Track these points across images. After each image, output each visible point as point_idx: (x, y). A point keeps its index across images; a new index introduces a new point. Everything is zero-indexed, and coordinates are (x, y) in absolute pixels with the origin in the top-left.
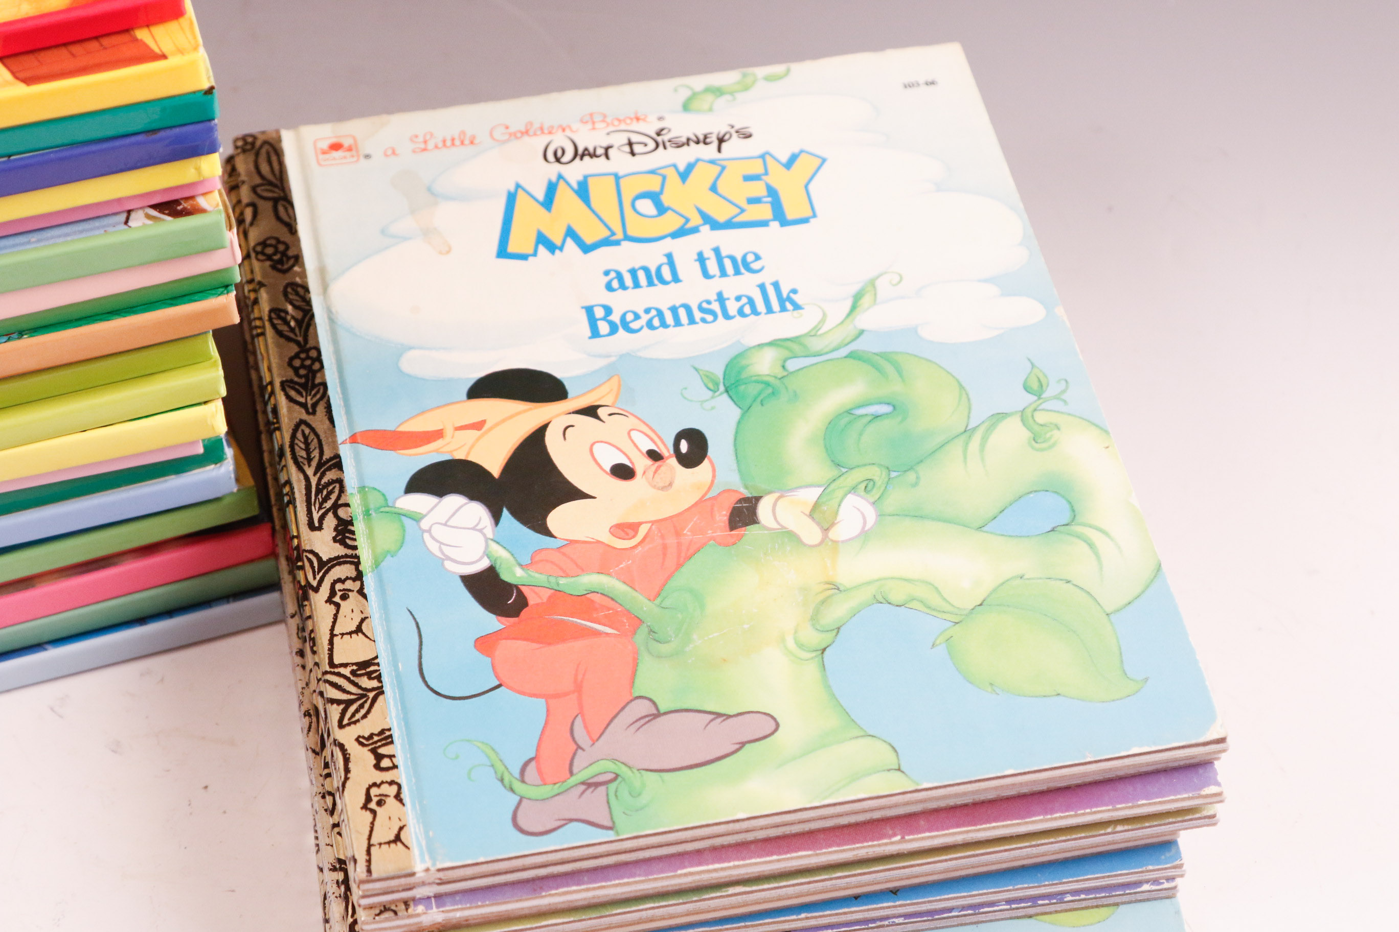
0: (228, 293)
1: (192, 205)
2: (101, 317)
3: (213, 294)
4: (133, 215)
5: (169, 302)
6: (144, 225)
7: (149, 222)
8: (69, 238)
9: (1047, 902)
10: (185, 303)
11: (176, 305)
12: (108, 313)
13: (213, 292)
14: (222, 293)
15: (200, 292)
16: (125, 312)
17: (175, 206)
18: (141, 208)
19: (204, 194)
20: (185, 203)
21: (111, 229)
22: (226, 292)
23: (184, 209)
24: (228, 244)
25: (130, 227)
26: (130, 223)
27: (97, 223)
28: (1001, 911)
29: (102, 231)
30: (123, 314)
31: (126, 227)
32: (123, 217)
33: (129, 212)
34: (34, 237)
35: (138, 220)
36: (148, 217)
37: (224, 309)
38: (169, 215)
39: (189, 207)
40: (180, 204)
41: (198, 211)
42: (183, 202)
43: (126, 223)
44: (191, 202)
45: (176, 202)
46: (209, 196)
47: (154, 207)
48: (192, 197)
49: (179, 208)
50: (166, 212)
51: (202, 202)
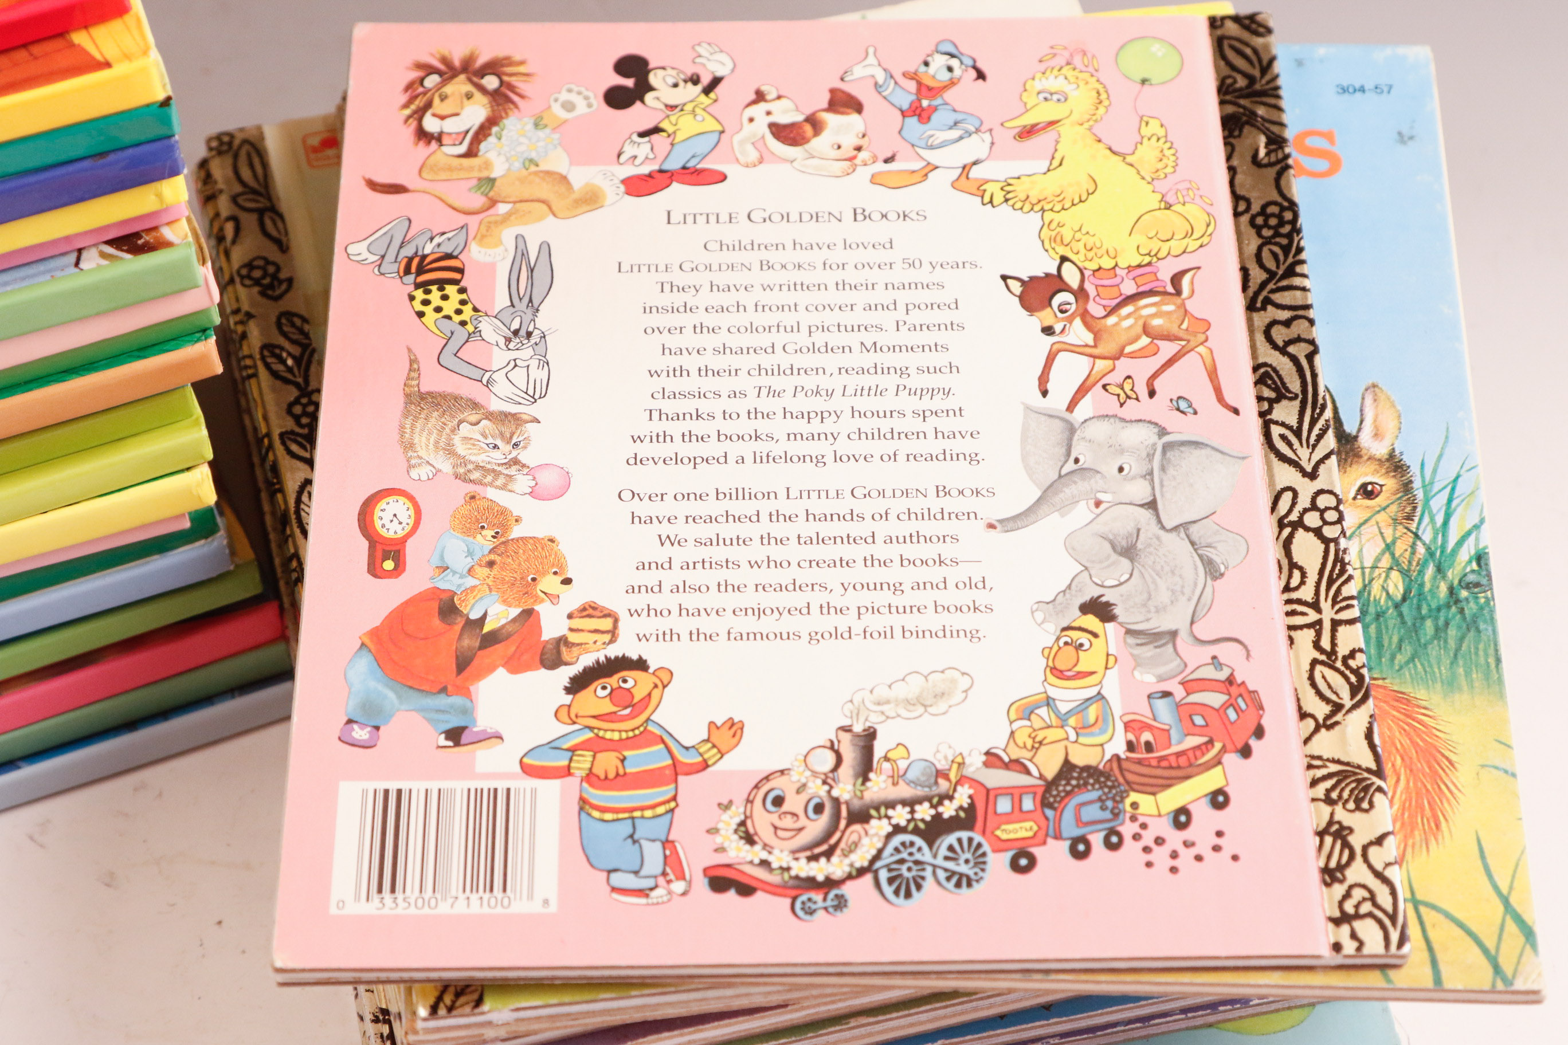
0: (206, 339)
1: (155, 238)
2: (54, 377)
3: (189, 341)
4: (85, 254)
5: (137, 353)
6: (99, 266)
7: (104, 262)
9: (1229, 1007)
10: (155, 355)
11: (145, 357)
12: (64, 372)
13: (186, 338)
14: (198, 340)
15: (173, 339)
16: (84, 370)
17: (135, 240)
18: (95, 245)
19: (168, 224)
20: (147, 236)
21: (58, 274)
22: (203, 337)
23: (146, 243)
24: (201, 282)
25: (82, 269)
26: (81, 265)
27: (42, 266)
28: (1175, 1021)
29: (48, 276)
30: (81, 373)
31: (76, 270)
32: (73, 257)
33: (80, 251)
35: (91, 261)
36: (103, 255)
37: (204, 358)
38: (128, 251)
39: (152, 241)
40: (141, 237)
41: (164, 244)
42: (143, 235)
43: (77, 264)
44: (154, 234)
45: (137, 235)
46: (176, 225)
47: (109, 243)
48: (155, 228)
49: (140, 242)
50: (125, 248)
51: (168, 233)
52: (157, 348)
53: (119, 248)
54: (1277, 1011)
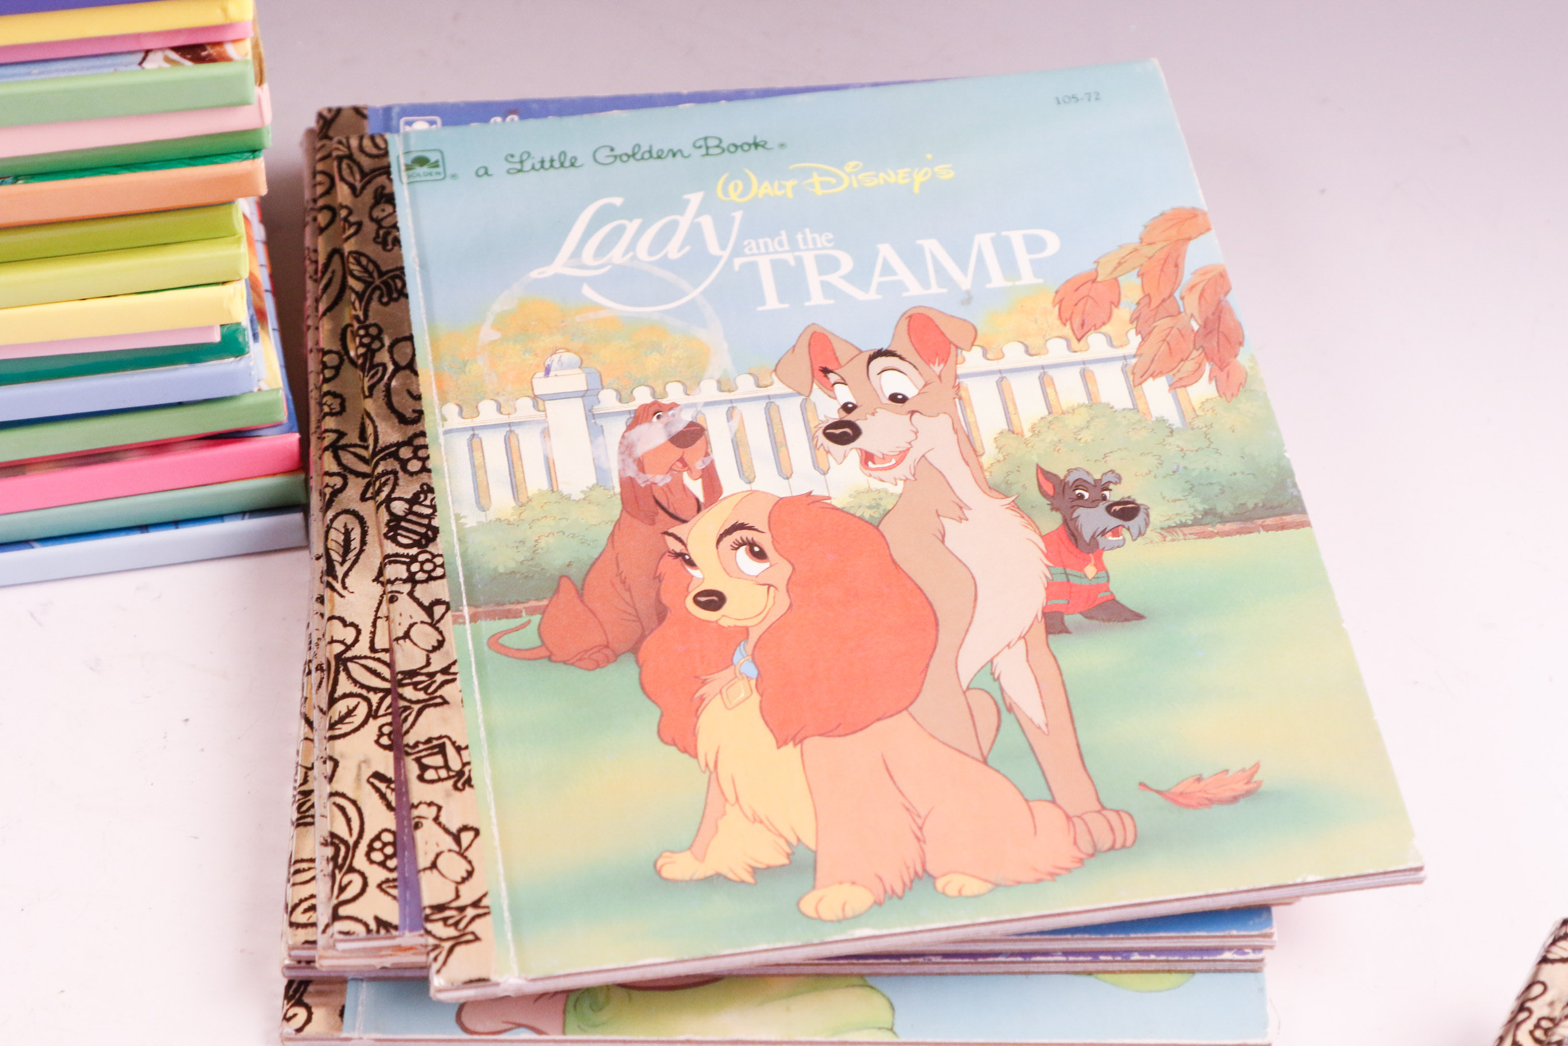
0: (254, 158)
1: (218, 52)
2: (108, 169)
3: (235, 158)
4: (151, 56)
6: (161, 68)
7: (166, 65)
8: (73, 74)
9: (1110, 958)
12: (116, 165)
13: (236, 155)
14: (247, 159)
15: (224, 155)
16: (136, 167)
17: (199, 51)
18: (162, 49)
19: (234, 41)
20: (212, 48)
21: (122, 69)
22: (252, 157)
23: (209, 55)
24: (254, 100)
25: (143, 68)
26: (145, 65)
27: (109, 61)
28: (1056, 962)
29: (112, 70)
30: (133, 169)
31: (139, 68)
32: (141, 56)
33: (147, 52)
34: (35, 69)
35: (155, 61)
36: (167, 60)
37: (250, 176)
38: (190, 59)
39: (215, 54)
40: (205, 50)
41: (224, 58)
42: (209, 48)
43: (140, 64)
44: (218, 49)
45: (202, 47)
46: (240, 44)
47: (176, 49)
48: (219, 44)
49: (204, 54)
50: (189, 56)
51: (230, 49)
52: (207, 159)
53: (183, 56)
54: (1157, 971)
